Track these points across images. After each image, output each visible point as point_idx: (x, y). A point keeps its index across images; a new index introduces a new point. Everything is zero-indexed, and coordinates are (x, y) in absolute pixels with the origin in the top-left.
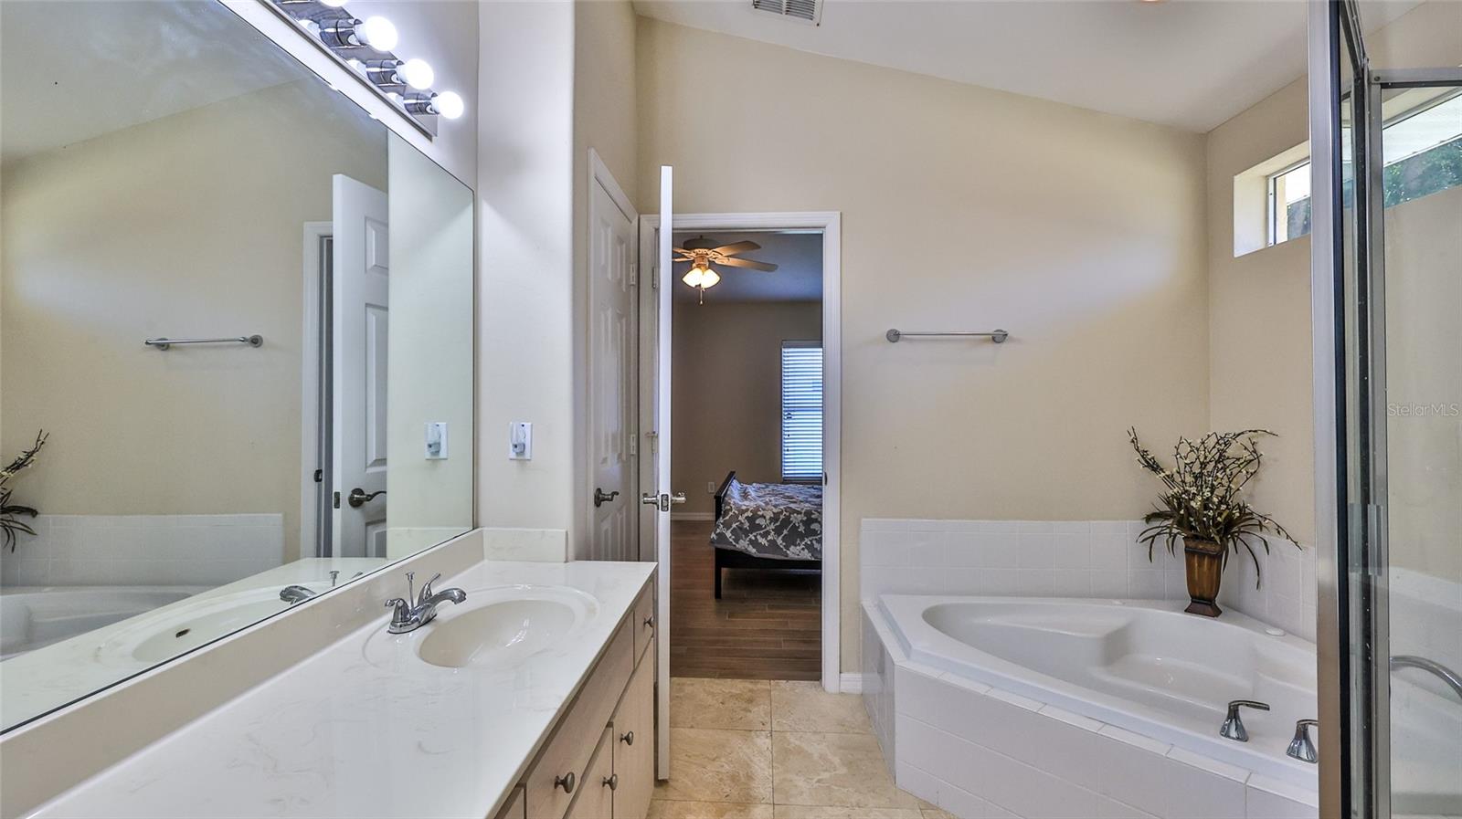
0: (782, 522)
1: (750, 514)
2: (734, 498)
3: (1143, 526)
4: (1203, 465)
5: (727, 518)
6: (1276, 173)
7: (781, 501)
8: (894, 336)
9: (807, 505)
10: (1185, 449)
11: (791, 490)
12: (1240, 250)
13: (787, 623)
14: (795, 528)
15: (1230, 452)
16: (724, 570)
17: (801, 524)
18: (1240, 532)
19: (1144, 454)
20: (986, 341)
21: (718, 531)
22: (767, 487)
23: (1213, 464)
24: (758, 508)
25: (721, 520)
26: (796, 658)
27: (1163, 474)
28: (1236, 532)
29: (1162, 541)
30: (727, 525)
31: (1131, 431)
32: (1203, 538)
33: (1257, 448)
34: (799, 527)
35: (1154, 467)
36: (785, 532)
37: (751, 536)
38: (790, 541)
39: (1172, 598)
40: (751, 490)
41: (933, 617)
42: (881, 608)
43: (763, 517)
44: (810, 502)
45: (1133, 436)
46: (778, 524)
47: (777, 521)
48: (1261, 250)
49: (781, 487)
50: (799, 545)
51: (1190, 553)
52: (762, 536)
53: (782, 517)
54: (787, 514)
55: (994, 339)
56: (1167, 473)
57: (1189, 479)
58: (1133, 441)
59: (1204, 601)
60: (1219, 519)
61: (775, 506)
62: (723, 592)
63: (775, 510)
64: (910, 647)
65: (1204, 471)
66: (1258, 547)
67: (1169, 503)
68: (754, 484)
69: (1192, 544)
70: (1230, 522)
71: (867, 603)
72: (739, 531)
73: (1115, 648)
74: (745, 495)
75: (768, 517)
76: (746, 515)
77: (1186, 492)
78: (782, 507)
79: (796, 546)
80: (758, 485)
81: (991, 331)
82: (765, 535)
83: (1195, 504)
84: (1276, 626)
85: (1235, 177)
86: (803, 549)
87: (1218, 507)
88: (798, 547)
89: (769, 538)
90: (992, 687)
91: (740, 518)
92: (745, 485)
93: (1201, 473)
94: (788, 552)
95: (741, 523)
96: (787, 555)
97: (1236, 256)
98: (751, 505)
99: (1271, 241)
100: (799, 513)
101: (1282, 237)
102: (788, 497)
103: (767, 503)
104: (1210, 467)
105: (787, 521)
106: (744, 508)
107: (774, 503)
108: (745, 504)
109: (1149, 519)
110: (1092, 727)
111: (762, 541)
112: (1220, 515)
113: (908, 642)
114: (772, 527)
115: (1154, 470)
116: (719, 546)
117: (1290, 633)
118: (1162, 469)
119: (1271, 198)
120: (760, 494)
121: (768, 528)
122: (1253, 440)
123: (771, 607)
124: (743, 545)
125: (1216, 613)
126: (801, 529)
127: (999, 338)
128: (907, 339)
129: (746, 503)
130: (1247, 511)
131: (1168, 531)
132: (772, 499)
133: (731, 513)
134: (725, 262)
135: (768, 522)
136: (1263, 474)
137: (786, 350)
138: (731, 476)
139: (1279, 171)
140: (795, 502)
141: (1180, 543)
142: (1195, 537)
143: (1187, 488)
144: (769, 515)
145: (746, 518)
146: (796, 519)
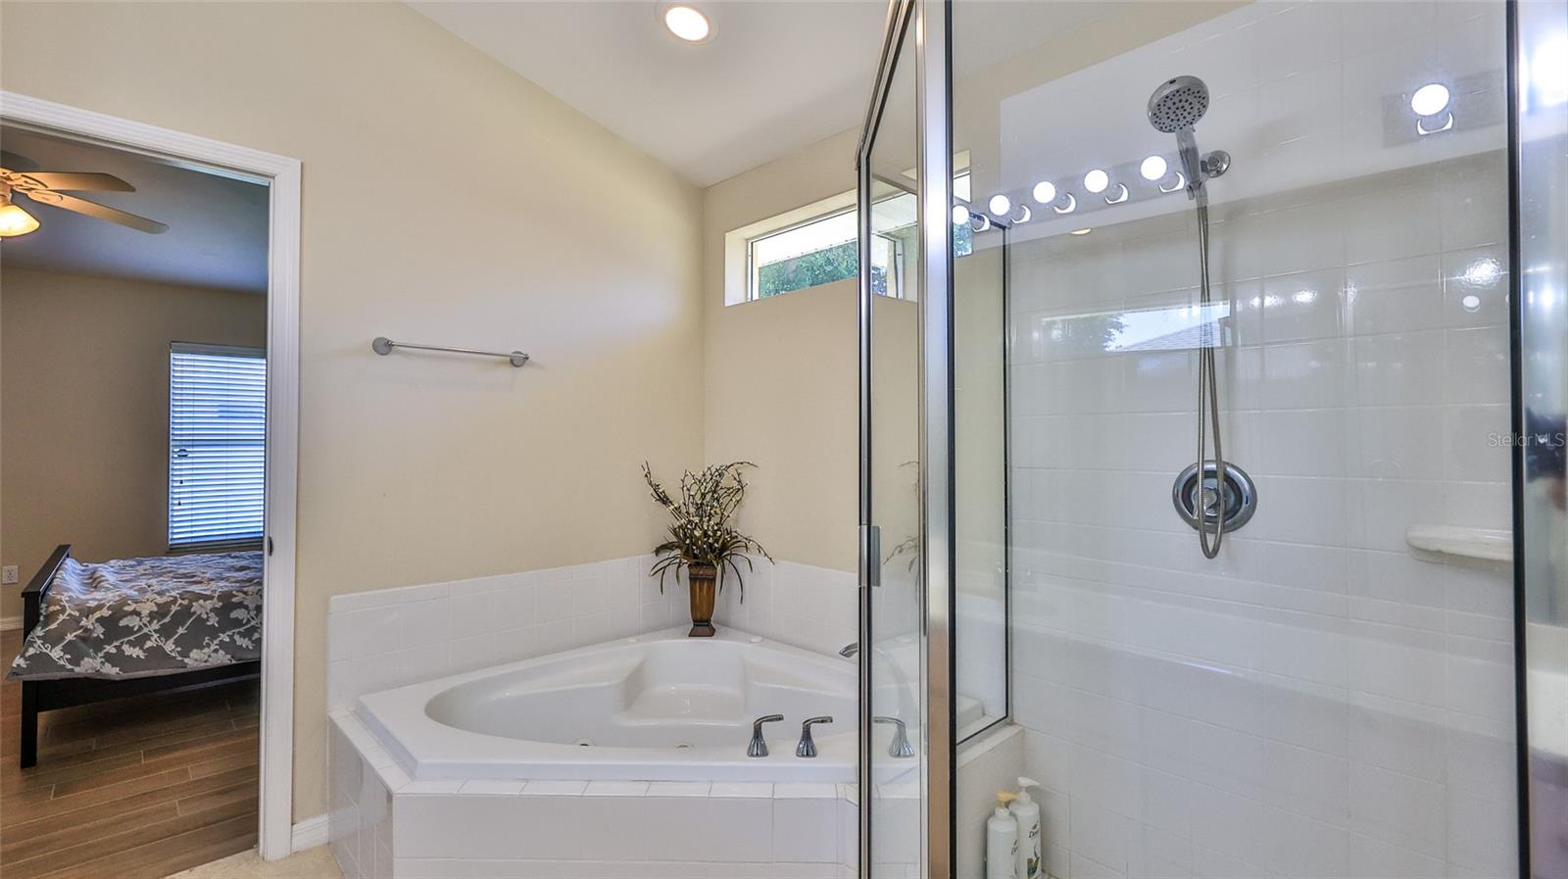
0: (174, 618)
1: (106, 613)
2: (68, 590)
3: (653, 560)
4: (703, 496)
5: (54, 626)
6: (753, 238)
7: (171, 584)
8: (384, 347)
9: (222, 584)
10: (689, 481)
11: (189, 563)
12: (728, 303)
13: (185, 771)
14: (200, 621)
15: (724, 483)
16: (43, 718)
17: (212, 615)
18: (731, 554)
19: (656, 488)
20: (502, 363)
21: (31, 651)
22: (140, 563)
23: (711, 494)
24: (124, 601)
25: (39, 631)
26: (206, 824)
27: (672, 507)
28: (728, 555)
29: (671, 570)
30: (52, 639)
31: (645, 467)
32: (703, 564)
33: (742, 478)
34: (207, 620)
35: (664, 500)
36: (181, 631)
37: (108, 647)
38: (187, 644)
39: (677, 625)
40: (108, 572)
41: (439, 711)
42: (362, 714)
43: (138, 614)
44: (227, 579)
45: (646, 470)
46: (167, 620)
47: (164, 616)
48: (741, 304)
49: (169, 562)
50: (208, 646)
51: (693, 579)
52: (132, 644)
53: (174, 608)
54: (185, 602)
55: (512, 362)
56: (676, 505)
57: (692, 510)
58: (646, 476)
59: (703, 624)
60: (716, 545)
61: (160, 593)
62: (42, 751)
63: (160, 600)
64: (415, 762)
65: (704, 502)
66: (743, 567)
67: (676, 534)
68: (112, 562)
69: (695, 571)
70: (724, 548)
71: (340, 714)
72: (81, 644)
73: (633, 688)
74: (93, 582)
75: (145, 613)
76: (97, 615)
77: (690, 521)
78: (174, 593)
79: (201, 648)
80: (121, 563)
81: (510, 351)
82: (139, 642)
83: (697, 533)
84: (756, 634)
85: (727, 234)
86: (216, 651)
87: (715, 534)
88: (206, 650)
89: (149, 644)
90: (527, 780)
91: (84, 622)
92: (91, 566)
93: (702, 504)
94: (186, 660)
95: (86, 630)
96: (185, 666)
97: (726, 305)
98: (107, 597)
99: (749, 296)
100: (210, 598)
101: (756, 296)
102: (185, 576)
103: (142, 591)
104: (708, 497)
105: (185, 613)
106: (93, 604)
107: (157, 588)
108: (93, 598)
109: (658, 551)
110: (638, 790)
111: (130, 651)
112: (717, 541)
113: (412, 758)
114: (155, 625)
115: (664, 503)
116: (34, 677)
117: (767, 638)
118: (671, 502)
119: (750, 258)
120: (127, 577)
121: (145, 630)
122: (739, 471)
123: (149, 754)
124: (91, 665)
125: (712, 633)
126: (213, 621)
127: (517, 361)
128: (401, 353)
129: (98, 595)
130: (734, 534)
131: (678, 560)
132: (153, 581)
133: (61, 617)
134: (54, 200)
135: (146, 620)
136: (746, 501)
137: (178, 356)
138: (61, 552)
139: (756, 237)
140: (200, 582)
141: (685, 571)
142: (698, 564)
143: (691, 518)
144: (147, 609)
145: (97, 620)
146: (200, 608)
